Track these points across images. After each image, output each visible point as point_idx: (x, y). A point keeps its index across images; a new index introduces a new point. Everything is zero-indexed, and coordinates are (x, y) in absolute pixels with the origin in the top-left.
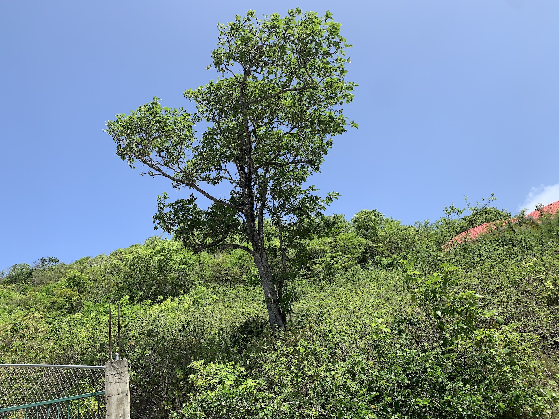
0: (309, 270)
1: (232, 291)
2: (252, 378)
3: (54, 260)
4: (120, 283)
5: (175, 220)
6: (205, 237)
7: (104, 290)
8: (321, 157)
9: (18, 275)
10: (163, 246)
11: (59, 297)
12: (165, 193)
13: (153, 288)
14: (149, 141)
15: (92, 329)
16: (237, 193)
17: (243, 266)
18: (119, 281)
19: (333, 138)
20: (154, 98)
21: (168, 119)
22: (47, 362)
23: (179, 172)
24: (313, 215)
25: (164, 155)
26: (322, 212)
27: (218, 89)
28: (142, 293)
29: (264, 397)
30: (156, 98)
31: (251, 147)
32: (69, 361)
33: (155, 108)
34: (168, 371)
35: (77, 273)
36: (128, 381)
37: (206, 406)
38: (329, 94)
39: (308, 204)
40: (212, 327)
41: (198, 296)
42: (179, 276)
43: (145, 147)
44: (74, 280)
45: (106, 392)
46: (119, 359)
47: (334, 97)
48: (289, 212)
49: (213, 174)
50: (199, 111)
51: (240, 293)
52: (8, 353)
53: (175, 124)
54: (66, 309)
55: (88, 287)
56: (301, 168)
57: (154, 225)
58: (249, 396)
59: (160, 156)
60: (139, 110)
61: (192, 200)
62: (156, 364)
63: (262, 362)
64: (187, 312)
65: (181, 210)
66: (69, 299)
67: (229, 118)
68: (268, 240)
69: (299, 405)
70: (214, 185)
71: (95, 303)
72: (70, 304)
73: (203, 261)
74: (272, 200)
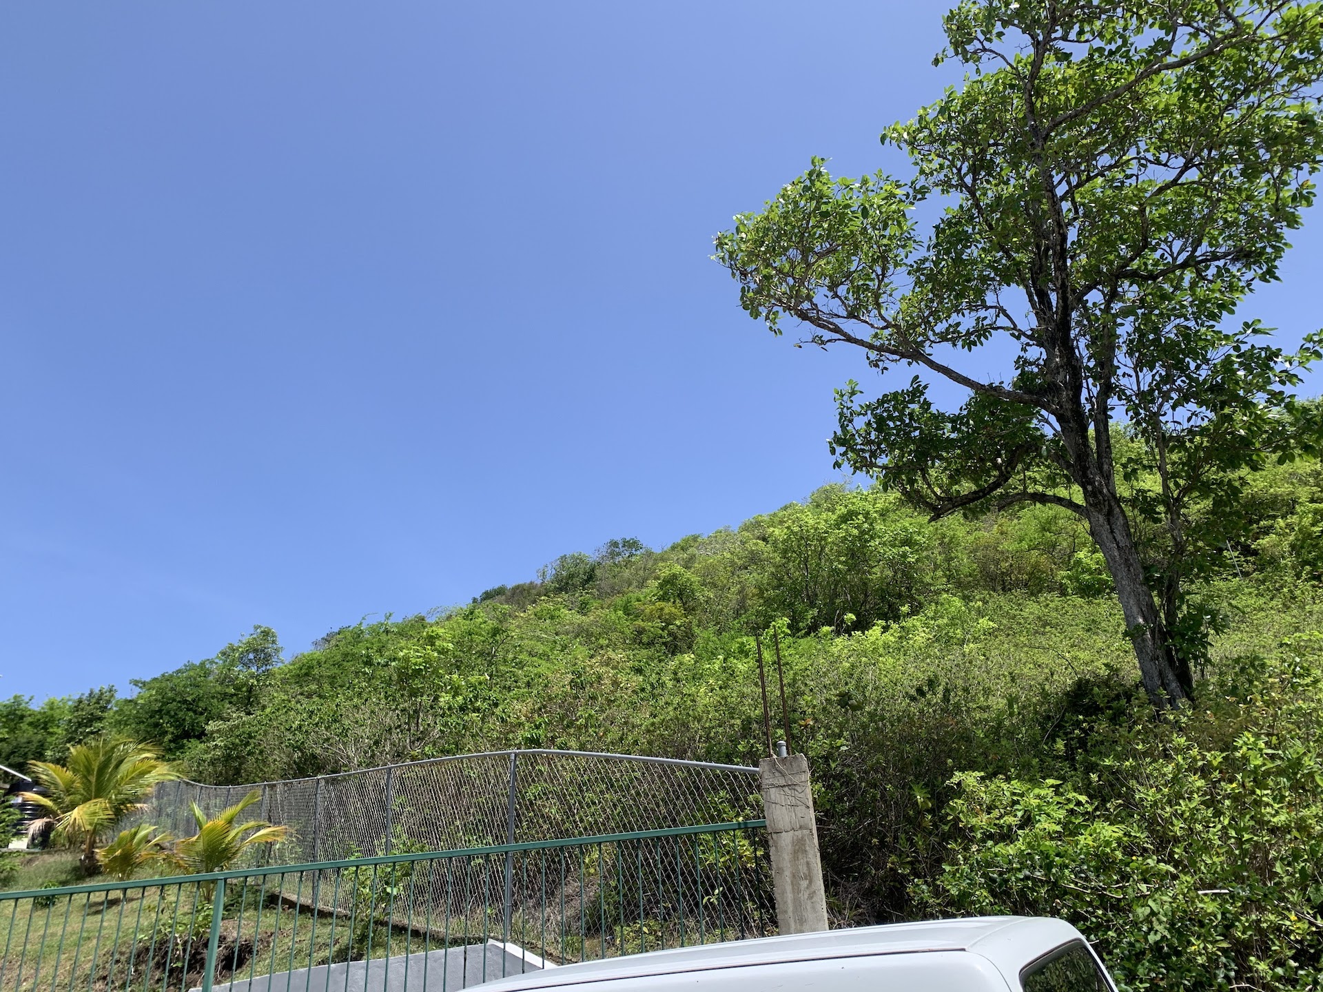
0: (1247, 551)
1: (1032, 609)
2: (1107, 819)
3: (632, 545)
4: (767, 590)
5: (879, 445)
6: (954, 479)
7: (733, 604)
8: (1278, 237)
9: (571, 576)
10: (853, 504)
11: (649, 620)
12: (851, 381)
13: (838, 601)
14: (809, 265)
15: (721, 688)
16: (1031, 364)
17: (1054, 546)
18: (763, 584)
19: (1312, 180)
20: (813, 162)
21: (847, 206)
22: (642, 752)
23: (883, 328)
24: (1260, 399)
25: (845, 293)
26: (1288, 389)
27: (967, 106)
28: (816, 611)
29: (1147, 871)
30: (816, 161)
31: (1064, 238)
32: (685, 752)
33: (818, 184)
34: (896, 787)
35: (678, 569)
36: (811, 804)
37: (995, 876)
38: (1296, 53)
39: (1241, 373)
40: (987, 692)
41: (945, 621)
42: (896, 572)
43: (801, 282)
44: (673, 584)
45: (767, 823)
46: (788, 753)
47: (1312, 58)
48: (1185, 398)
49: (967, 322)
50: (922, 172)
51: (1054, 614)
52: (572, 731)
53: (865, 213)
54: (664, 644)
55: (702, 599)
56: (1219, 274)
57: (833, 459)
58: (1103, 863)
59: (836, 296)
60: (783, 197)
61: (917, 391)
62: (866, 772)
63: (1132, 783)
64: (923, 654)
65: (891, 418)
66: (668, 624)
67: (999, 174)
68: (1127, 477)
69: (1248, 899)
70: (970, 350)
71: (719, 633)
72: (670, 634)
73: (952, 538)
74: (1132, 373)
